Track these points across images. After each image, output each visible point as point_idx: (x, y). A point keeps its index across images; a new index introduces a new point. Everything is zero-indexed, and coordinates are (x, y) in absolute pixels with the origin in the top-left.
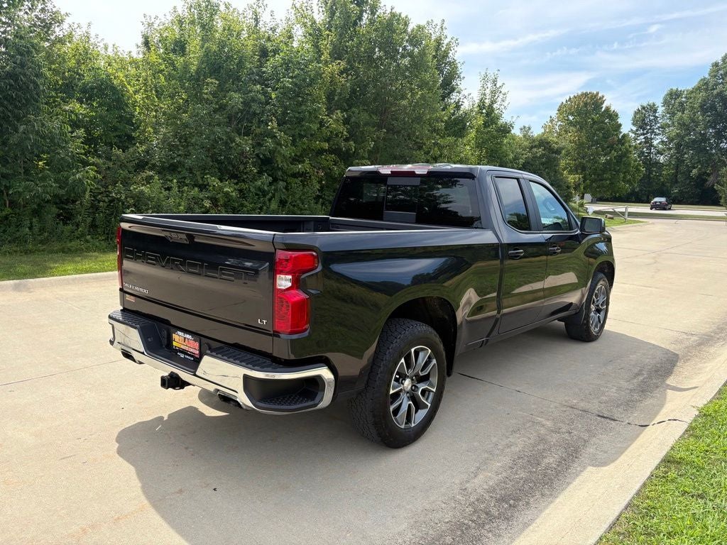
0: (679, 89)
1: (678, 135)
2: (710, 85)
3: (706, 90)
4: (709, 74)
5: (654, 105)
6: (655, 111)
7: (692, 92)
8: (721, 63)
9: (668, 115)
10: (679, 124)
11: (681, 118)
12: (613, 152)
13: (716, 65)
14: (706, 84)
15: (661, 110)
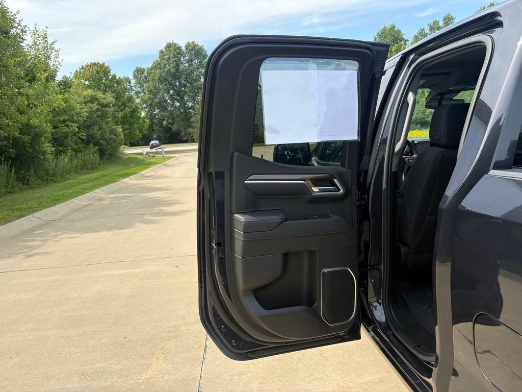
0: (142, 68)
1: (149, 98)
2: (162, 65)
3: (160, 68)
4: (159, 58)
5: (128, 78)
6: (130, 82)
7: (151, 69)
8: (164, 51)
9: (139, 85)
10: (148, 91)
11: (149, 87)
12: (127, 108)
13: (162, 52)
14: (159, 64)
15: (133, 81)
